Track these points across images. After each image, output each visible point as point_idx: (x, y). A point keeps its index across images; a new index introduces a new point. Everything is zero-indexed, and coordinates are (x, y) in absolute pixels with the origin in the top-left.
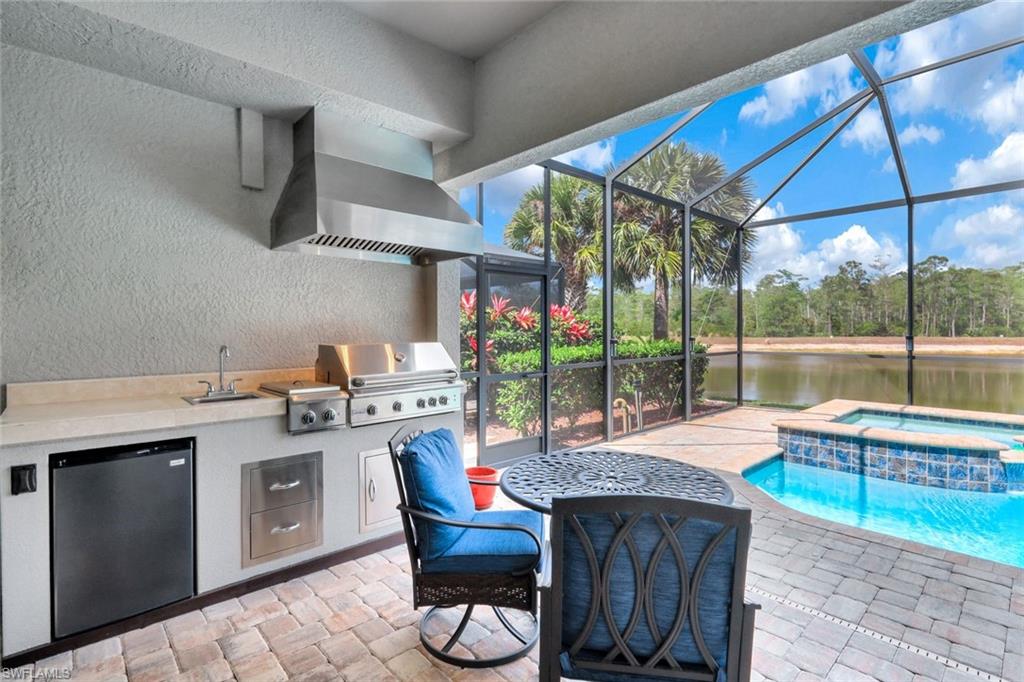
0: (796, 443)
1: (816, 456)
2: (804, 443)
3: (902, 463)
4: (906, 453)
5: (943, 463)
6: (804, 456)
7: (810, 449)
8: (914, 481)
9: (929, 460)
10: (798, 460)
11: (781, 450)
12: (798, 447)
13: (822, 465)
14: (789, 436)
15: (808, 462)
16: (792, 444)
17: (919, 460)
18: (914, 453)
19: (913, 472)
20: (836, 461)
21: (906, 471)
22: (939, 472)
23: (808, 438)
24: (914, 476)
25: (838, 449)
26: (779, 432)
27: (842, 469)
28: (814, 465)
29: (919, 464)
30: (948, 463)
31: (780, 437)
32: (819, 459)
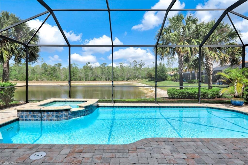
0: (23, 114)
1: (28, 117)
2: (25, 114)
3: (49, 116)
4: (50, 113)
5: (58, 114)
6: (25, 118)
7: (26, 116)
8: (51, 120)
9: (55, 114)
10: (23, 120)
11: (18, 117)
12: (23, 116)
13: (30, 120)
14: (20, 113)
15: (26, 120)
16: (21, 115)
17: (53, 114)
18: (52, 113)
19: (51, 118)
20: (33, 118)
21: (50, 118)
22: (57, 117)
23: (26, 113)
24: (52, 119)
25: (34, 114)
26: (17, 112)
27: (35, 120)
28: (28, 120)
29: (53, 115)
30: (59, 114)
31: (18, 113)
32: (29, 118)
